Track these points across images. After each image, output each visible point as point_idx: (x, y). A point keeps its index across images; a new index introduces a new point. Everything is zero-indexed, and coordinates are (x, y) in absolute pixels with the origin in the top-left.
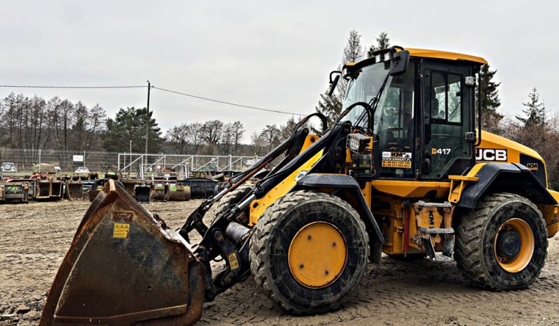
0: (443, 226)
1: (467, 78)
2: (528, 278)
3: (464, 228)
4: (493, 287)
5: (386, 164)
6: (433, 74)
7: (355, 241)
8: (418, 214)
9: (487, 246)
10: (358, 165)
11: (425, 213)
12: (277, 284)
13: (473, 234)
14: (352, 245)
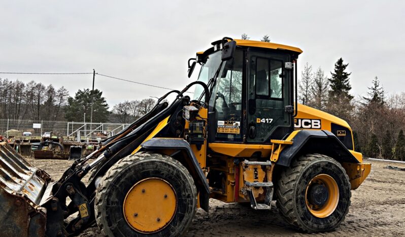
0: (266, 180)
1: (286, 63)
2: (334, 223)
3: (282, 182)
4: (304, 230)
5: (220, 131)
6: (258, 60)
7: (184, 193)
8: (245, 170)
9: (299, 196)
10: (192, 131)
11: (251, 170)
12: (112, 231)
13: (289, 186)
14: (181, 197)
